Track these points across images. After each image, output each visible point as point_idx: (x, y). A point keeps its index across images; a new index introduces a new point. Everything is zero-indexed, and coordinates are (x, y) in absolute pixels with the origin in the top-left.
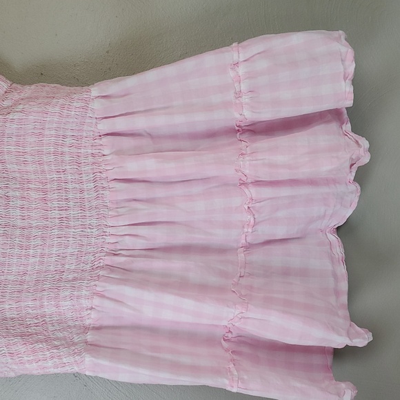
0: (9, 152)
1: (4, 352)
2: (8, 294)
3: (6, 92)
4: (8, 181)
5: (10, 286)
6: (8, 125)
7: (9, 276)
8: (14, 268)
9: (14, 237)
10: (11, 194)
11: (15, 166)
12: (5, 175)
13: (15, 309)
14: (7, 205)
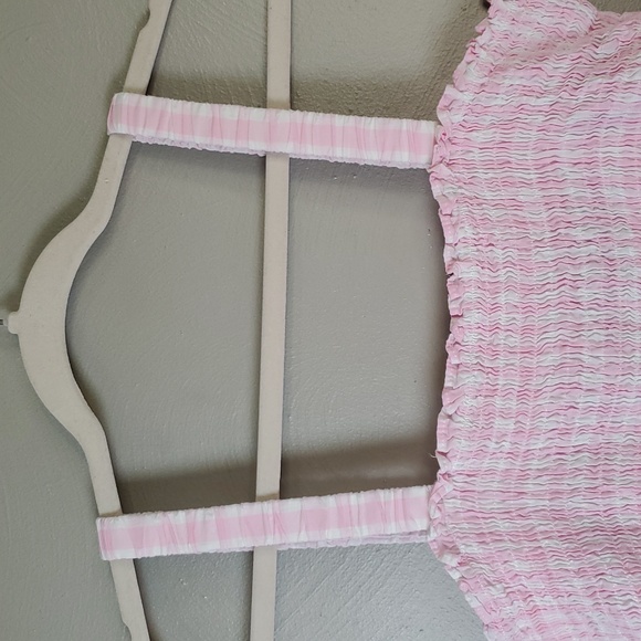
0: (609, 161)
1: (632, 604)
2: (618, 474)
3: (591, 29)
4: (608, 225)
5: (620, 457)
6: (618, 96)
7: (615, 436)
8: (626, 419)
9: (628, 348)
10: (616, 253)
11: (621, 191)
12: (599, 213)
13: (636, 508)
14: (611, 278)
